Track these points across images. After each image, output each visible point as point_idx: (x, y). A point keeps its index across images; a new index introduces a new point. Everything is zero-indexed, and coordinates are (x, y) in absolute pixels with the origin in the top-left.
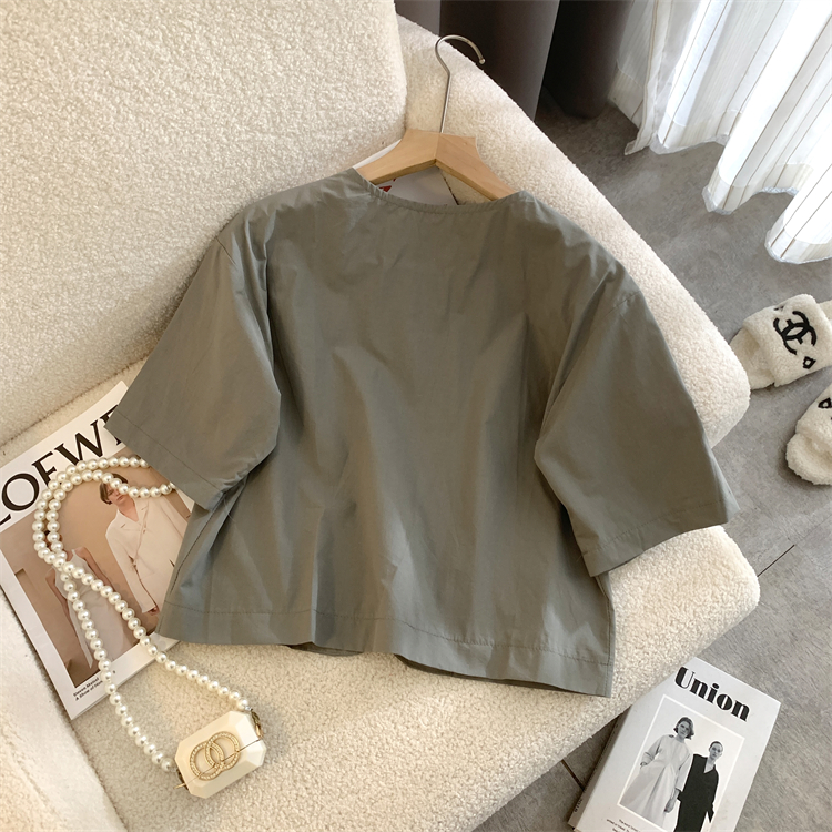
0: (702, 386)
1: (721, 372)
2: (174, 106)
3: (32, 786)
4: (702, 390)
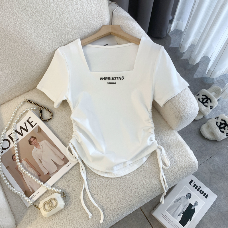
0: (184, 105)
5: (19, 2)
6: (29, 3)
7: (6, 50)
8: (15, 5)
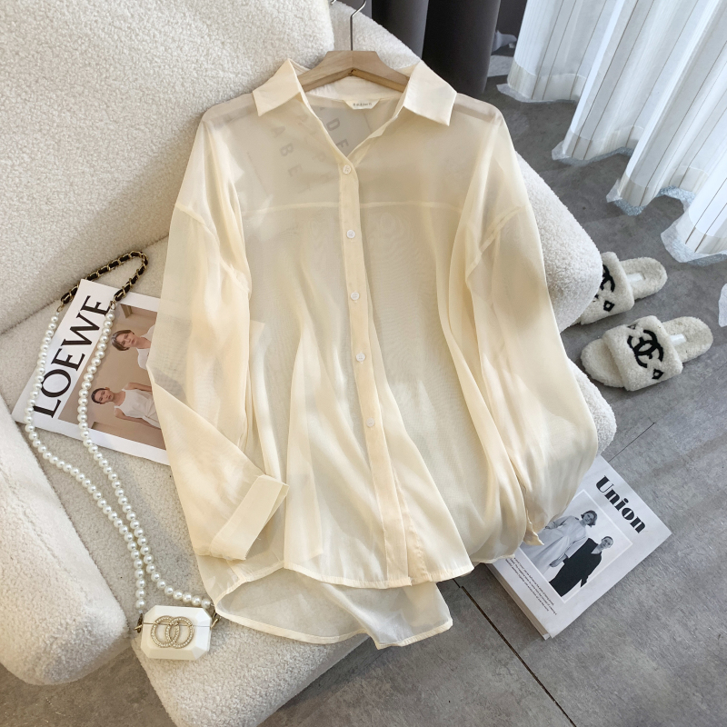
0: (565, 256)
1: (578, 247)
2: (159, 45)
3: (49, 553)
4: (564, 259)
5: (94, 5)
6: (122, 7)
7: (60, 141)
8: (85, 13)
